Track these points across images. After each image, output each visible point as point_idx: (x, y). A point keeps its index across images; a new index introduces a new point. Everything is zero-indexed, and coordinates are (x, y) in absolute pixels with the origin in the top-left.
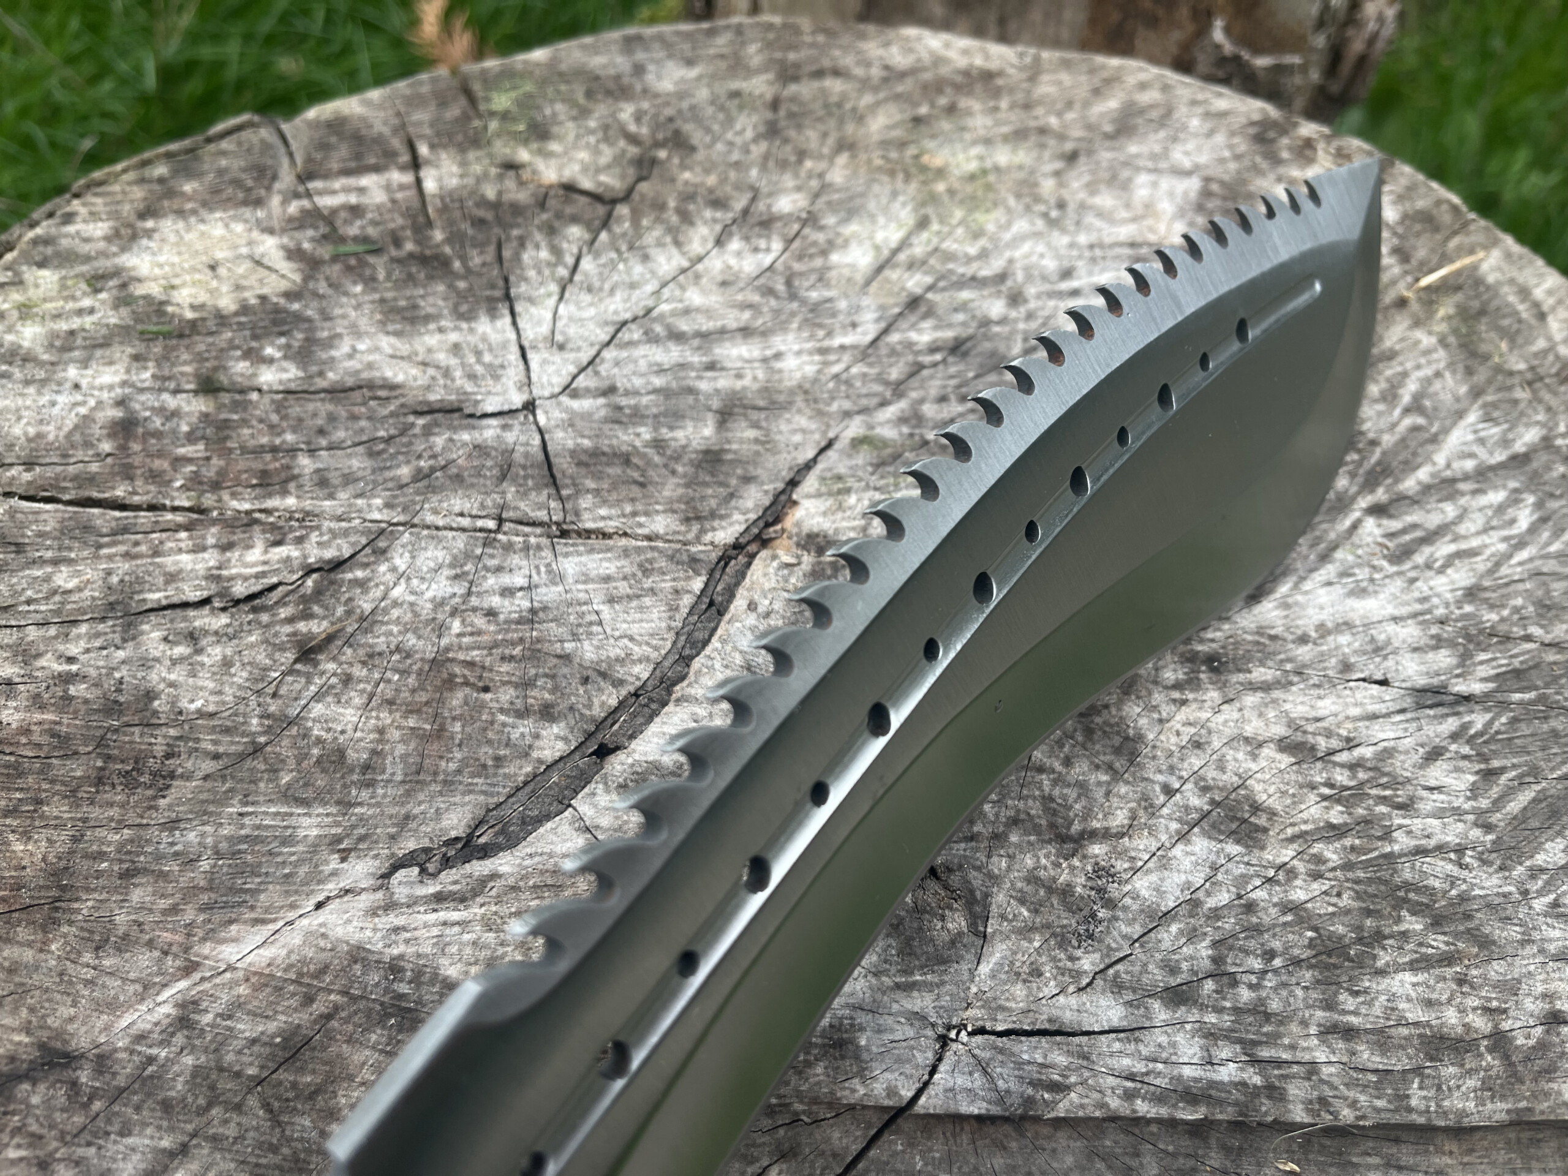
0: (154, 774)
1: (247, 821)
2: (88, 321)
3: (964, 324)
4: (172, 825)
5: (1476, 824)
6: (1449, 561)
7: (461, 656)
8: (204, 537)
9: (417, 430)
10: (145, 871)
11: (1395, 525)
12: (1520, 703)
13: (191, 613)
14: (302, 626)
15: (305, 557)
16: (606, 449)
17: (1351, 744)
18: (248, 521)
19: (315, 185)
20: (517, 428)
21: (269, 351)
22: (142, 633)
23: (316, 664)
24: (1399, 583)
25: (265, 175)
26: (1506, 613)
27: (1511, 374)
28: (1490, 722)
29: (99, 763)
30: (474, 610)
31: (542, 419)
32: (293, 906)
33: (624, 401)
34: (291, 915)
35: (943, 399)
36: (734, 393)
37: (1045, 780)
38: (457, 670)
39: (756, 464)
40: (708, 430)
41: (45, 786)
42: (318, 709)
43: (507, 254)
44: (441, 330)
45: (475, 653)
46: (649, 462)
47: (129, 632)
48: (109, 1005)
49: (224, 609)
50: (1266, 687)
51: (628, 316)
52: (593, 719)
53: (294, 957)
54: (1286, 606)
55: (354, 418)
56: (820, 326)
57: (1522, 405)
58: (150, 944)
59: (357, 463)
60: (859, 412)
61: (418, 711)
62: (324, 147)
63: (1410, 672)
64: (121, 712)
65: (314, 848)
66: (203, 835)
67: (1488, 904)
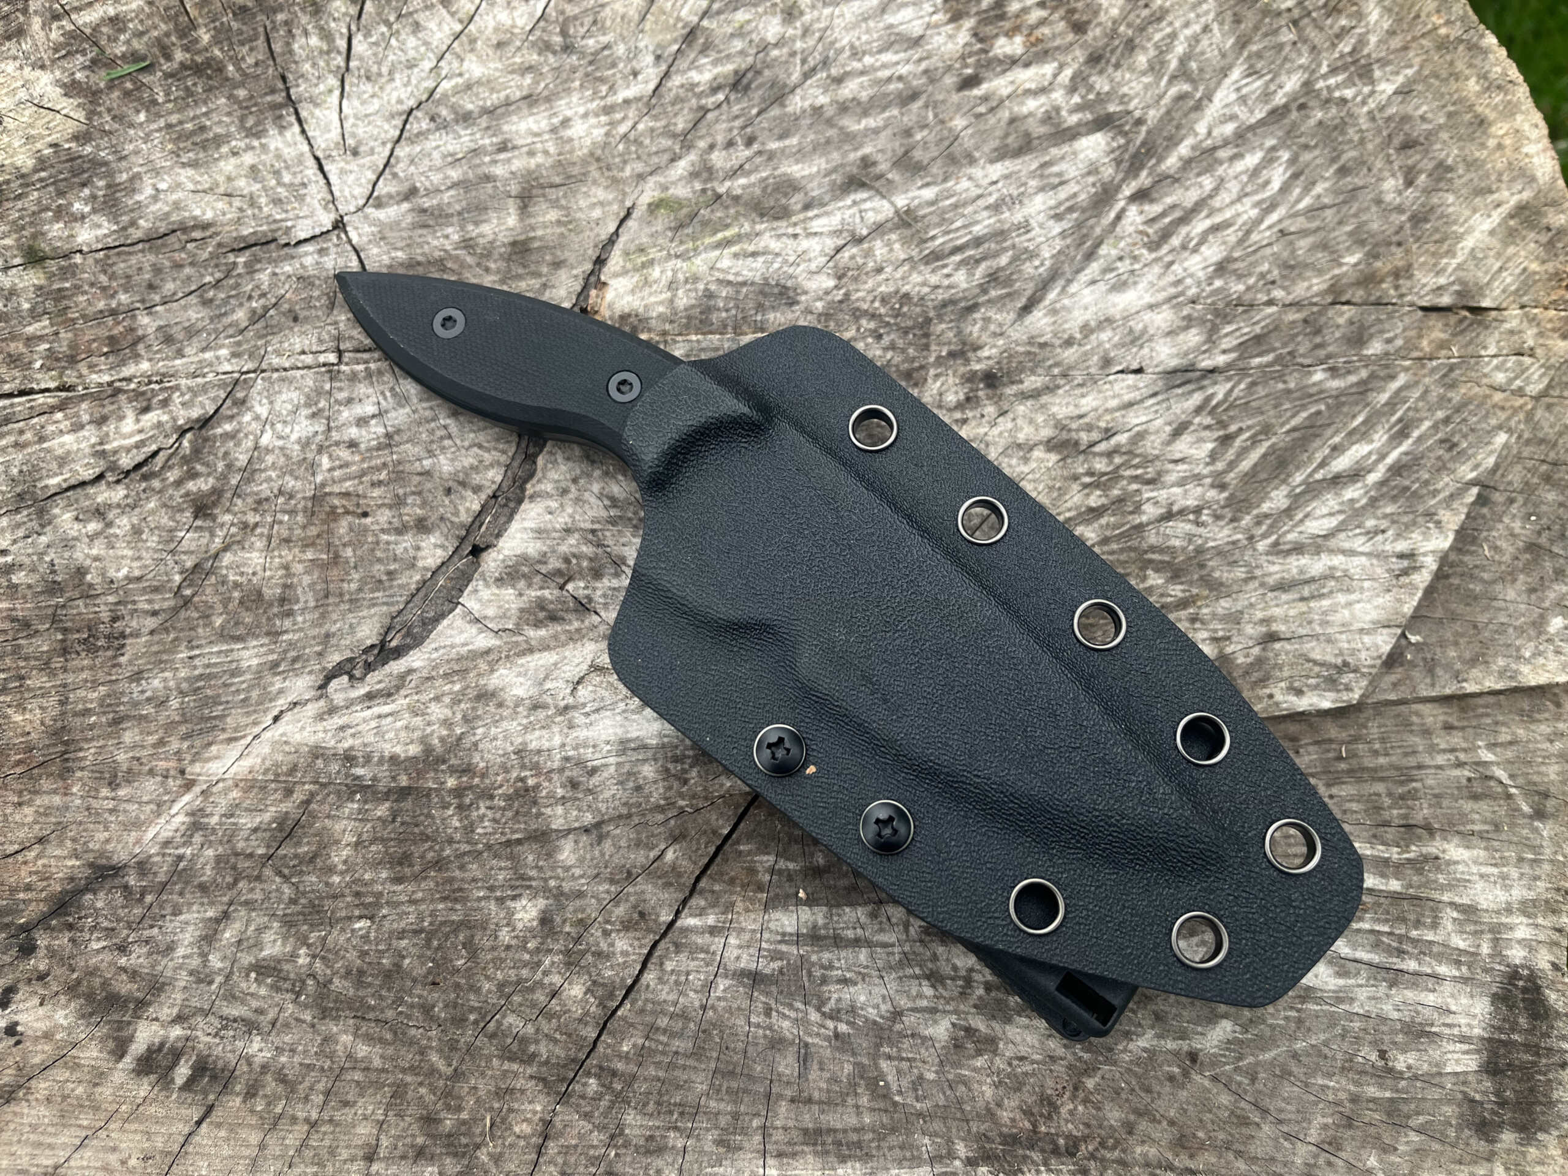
0: (108, 637)
1: (197, 662)
3: (742, 53)
4: (137, 676)
5: (1212, 486)
6: (1203, 239)
7: (336, 489)
8: (78, 416)
9: (240, 270)
10: (127, 717)
11: (1155, 209)
12: (1260, 366)
13: (91, 490)
14: (191, 486)
15: (175, 420)
16: (420, 258)
17: (1109, 433)
18: (113, 392)
20: (333, 250)
21: (77, 206)
22: (55, 517)
23: (214, 518)
24: (1157, 269)
26: (1251, 281)
27: (1279, 14)
28: (1231, 390)
29: (60, 637)
30: (337, 444)
31: (354, 237)
32: (255, 723)
33: (427, 203)
34: (256, 730)
35: (730, 144)
36: (530, 172)
38: (336, 502)
39: (562, 247)
40: (512, 221)
41: (22, 664)
42: (227, 558)
43: (277, 47)
44: (235, 154)
45: (348, 483)
46: (463, 265)
47: (43, 517)
48: (134, 824)
49: (118, 482)
50: (1035, 394)
51: (412, 103)
52: (462, 525)
53: (268, 763)
54: (1054, 312)
55: (178, 266)
56: (602, 80)
57: (1287, 48)
58: (151, 772)
59: (195, 314)
60: (651, 174)
61: (313, 544)
63: (1163, 357)
64: (62, 590)
65: (259, 674)
66: (165, 680)
67: (1219, 552)
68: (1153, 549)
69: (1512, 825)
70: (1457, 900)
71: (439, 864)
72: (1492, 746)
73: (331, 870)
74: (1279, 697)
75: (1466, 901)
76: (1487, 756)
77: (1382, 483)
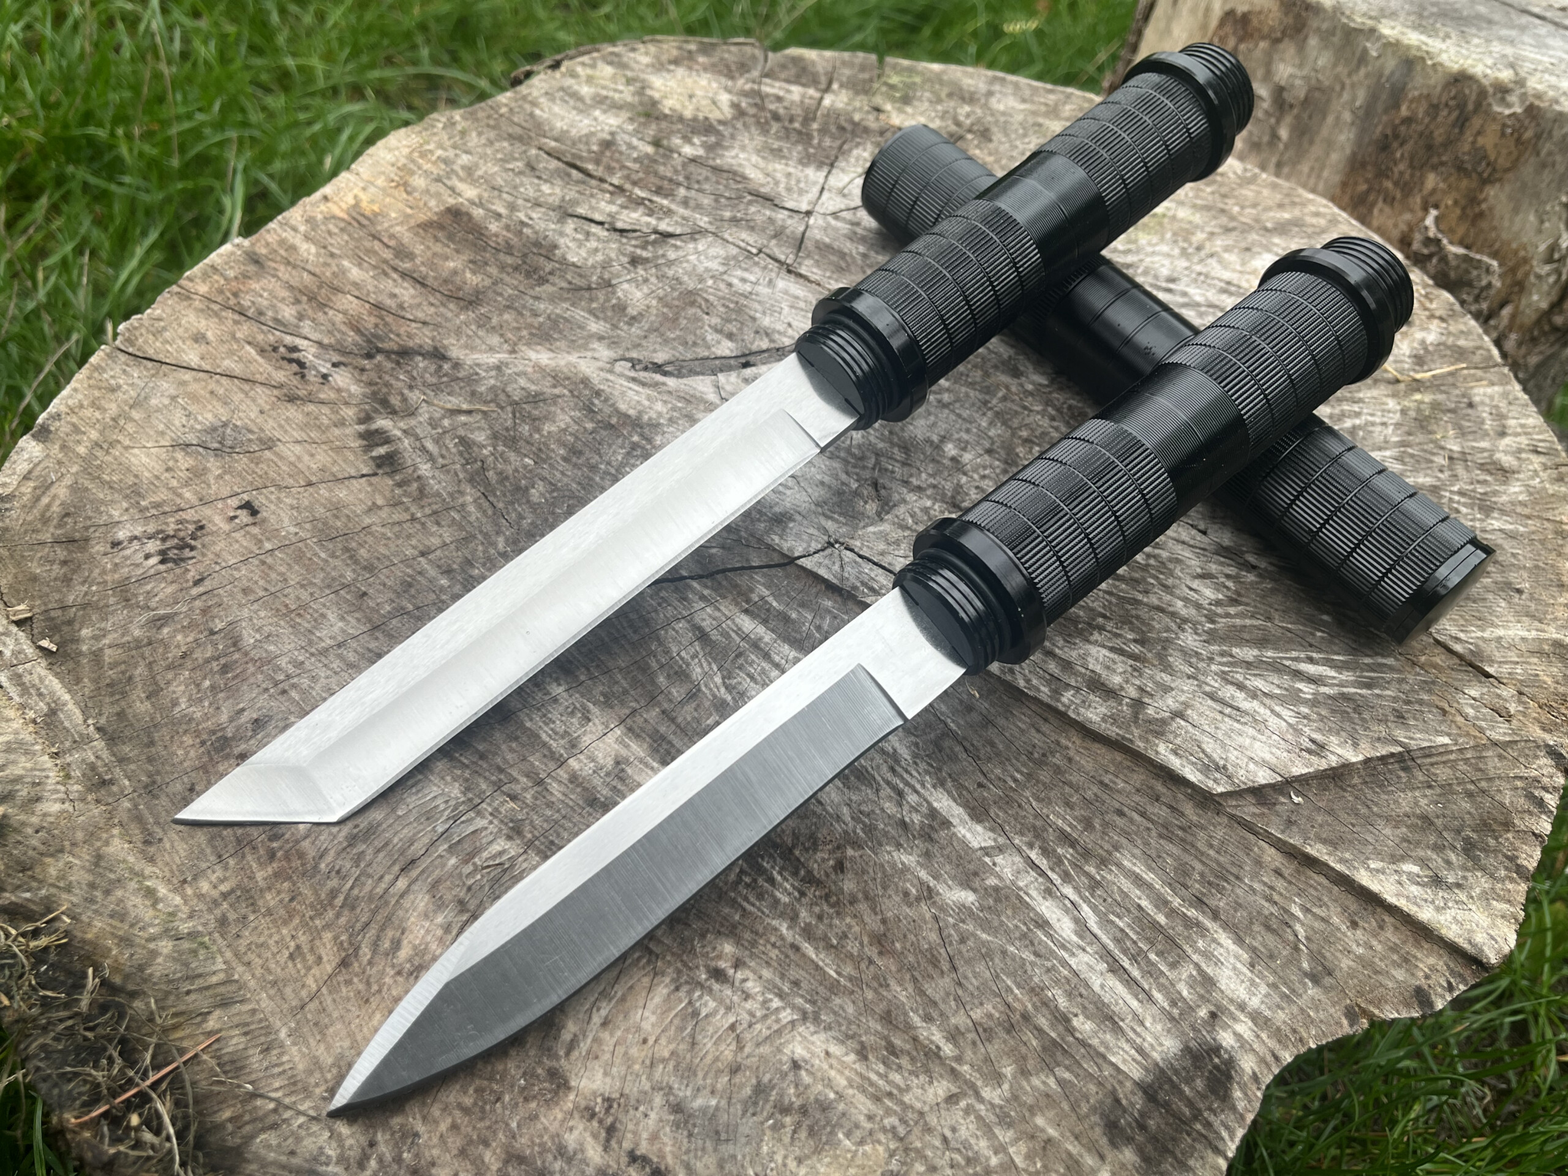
0: (540, 277)
1: (568, 312)
2: (617, 96)
4: (537, 298)
5: (1205, 616)
7: (704, 295)
8: (616, 199)
9: (745, 200)
10: (515, 309)
13: (593, 225)
14: (639, 251)
15: (658, 226)
16: (835, 247)
18: (641, 202)
19: (767, 80)
20: (796, 219)
21: (696, 140)
22: (567, 223)
23: (636, 268)
25: (744, 67)
27: (1443, 448)
29: (520, 262)
30: (723, 280)
31: (812, 221)
32: (568, 352)
34: (566, 355)
37: (964, 479)
38: (699, 300)
41: (492, 260)
42: (626, 286)
43: (846, 147)
44: (787, 165)
45: (712, 297)
47: (561, 220)
48: (472, 348)
49: (608, 230)
52: (750, 350)
55: (718, 183)
57: (1435, 465)
58: (502, 335)
61: (670, 308)
62: (783, 67)
64: (540, 248)
65: (591, 336)
66: (547, 308)
67: (1183, 651)
68: (1138, 617)
69: (1284, 966)
70: (1204, 966)
71: (594, 468)
72: (1307, 910)
73: (538, 430)
74: (1162, 748)
75: (1209, 971)
76: (1296, 910)
77: (1330, 697)
